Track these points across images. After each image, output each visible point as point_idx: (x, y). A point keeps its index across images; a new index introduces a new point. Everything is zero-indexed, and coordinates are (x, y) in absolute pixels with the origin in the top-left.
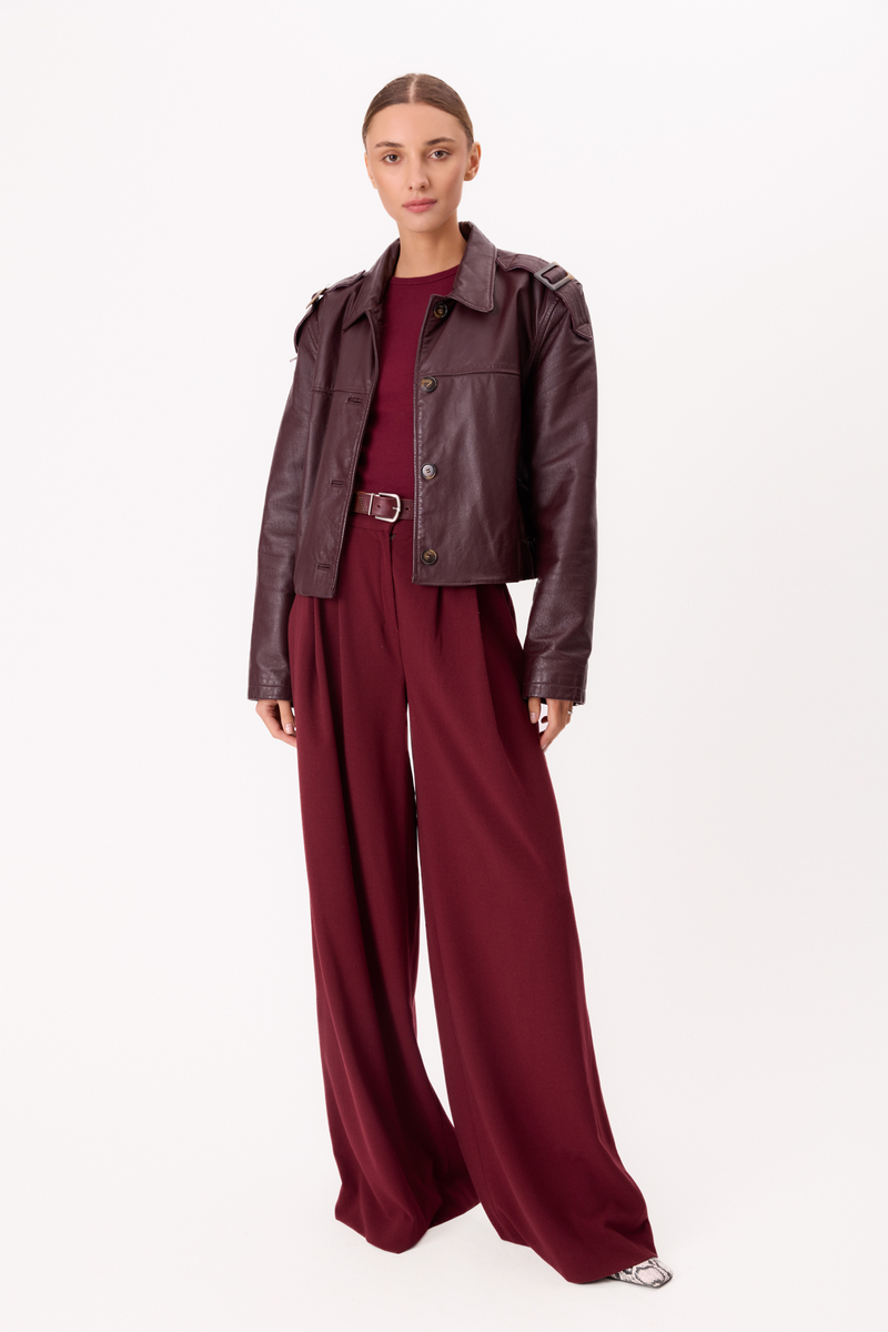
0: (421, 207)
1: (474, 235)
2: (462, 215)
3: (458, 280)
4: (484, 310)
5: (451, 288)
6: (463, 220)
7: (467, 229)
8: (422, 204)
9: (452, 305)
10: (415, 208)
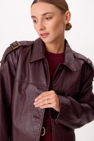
1: (67, 44)
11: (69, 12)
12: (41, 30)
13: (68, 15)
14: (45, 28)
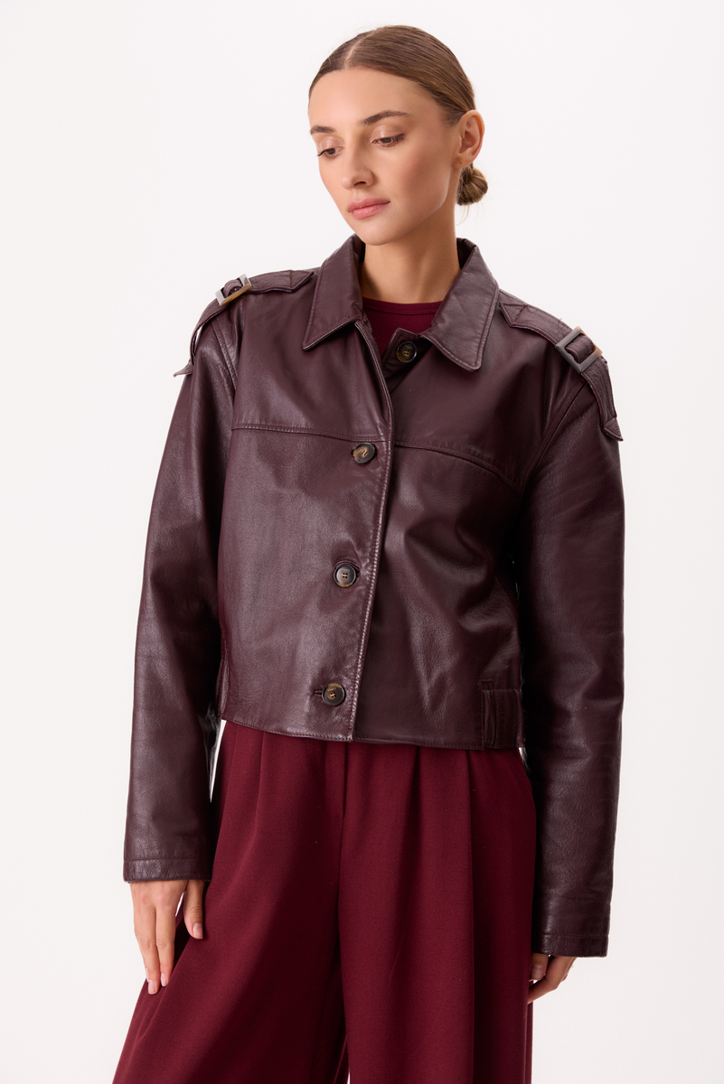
0: (366, 211)
1: (473, 259)
2: (460, 233)
3: (440, 314)
4: (465, 365)
5: (428, 326)
6: (462, 237)
7: (466, 250)
8: (366, 206)
9: (424, 347)
10: (359, 212)
11: (478, 119)
12: (359, 184)
13: (474, 130)
14: (375, 179)
